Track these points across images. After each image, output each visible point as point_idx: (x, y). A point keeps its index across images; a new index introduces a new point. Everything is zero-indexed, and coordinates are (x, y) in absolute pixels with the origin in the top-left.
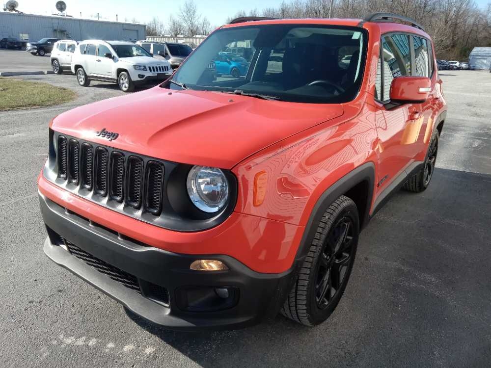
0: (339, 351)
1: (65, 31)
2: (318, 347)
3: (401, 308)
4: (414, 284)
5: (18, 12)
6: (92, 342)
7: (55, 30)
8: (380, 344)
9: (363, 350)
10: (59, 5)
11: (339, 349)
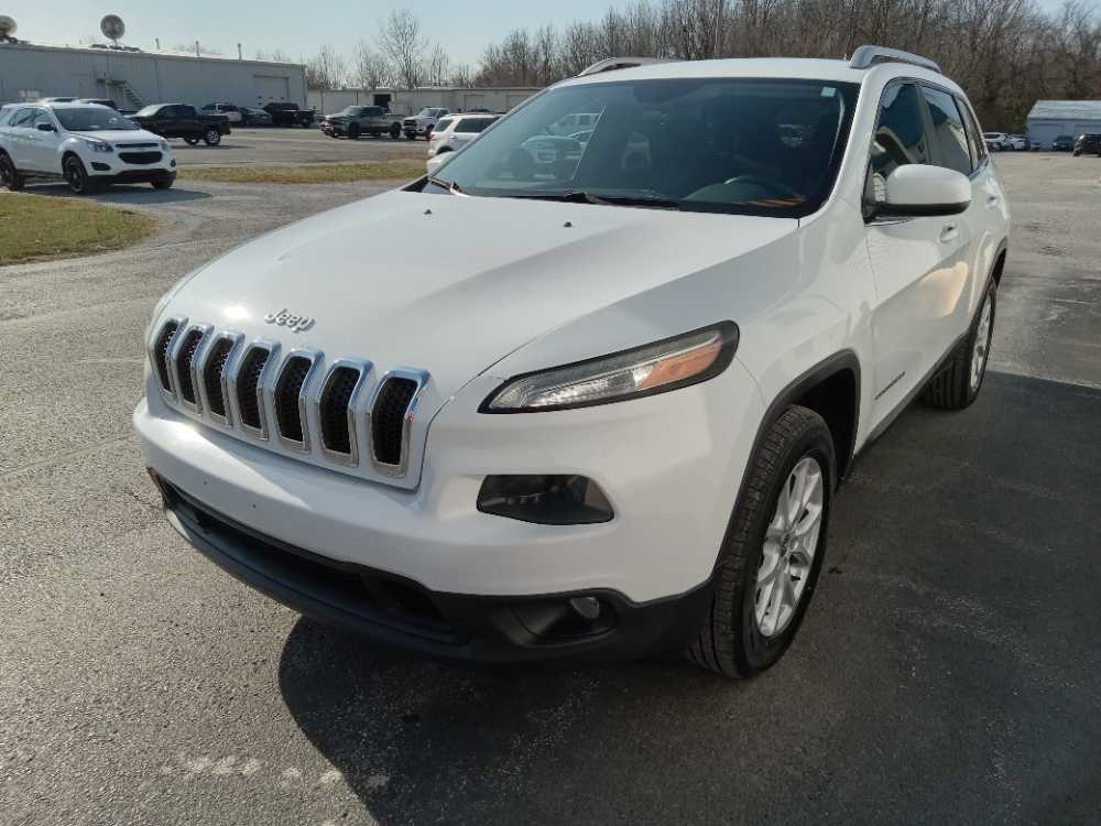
0: (790, 770)
1: (124, 83)
2: (743, 762)
3: (917, 675)
4: (942, 622)
5: (15, 41)
6: (251, 767)
7: (101, 81)
8: (877, 753)
9: (842, 765)
10: (108, 25)
11: (790, 764)
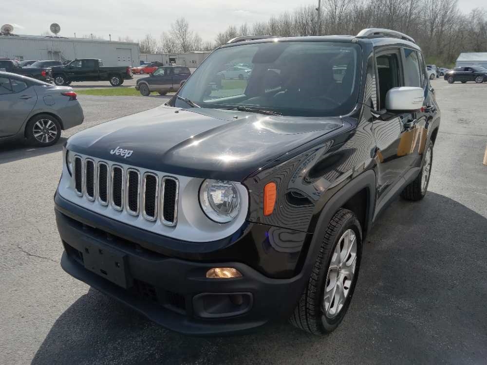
1: (60, 52)
5: (13, 35)
7: (50, 52)
10: (53, 27)
